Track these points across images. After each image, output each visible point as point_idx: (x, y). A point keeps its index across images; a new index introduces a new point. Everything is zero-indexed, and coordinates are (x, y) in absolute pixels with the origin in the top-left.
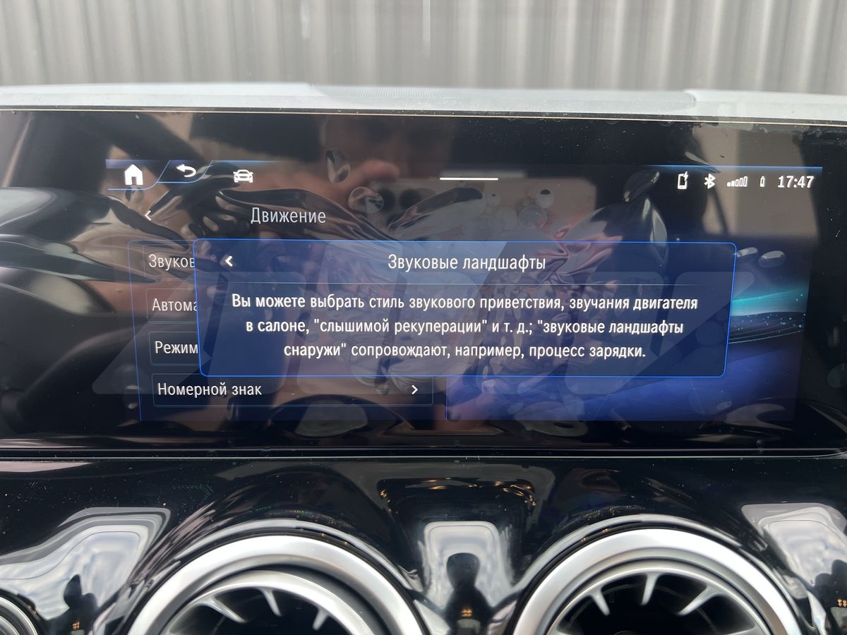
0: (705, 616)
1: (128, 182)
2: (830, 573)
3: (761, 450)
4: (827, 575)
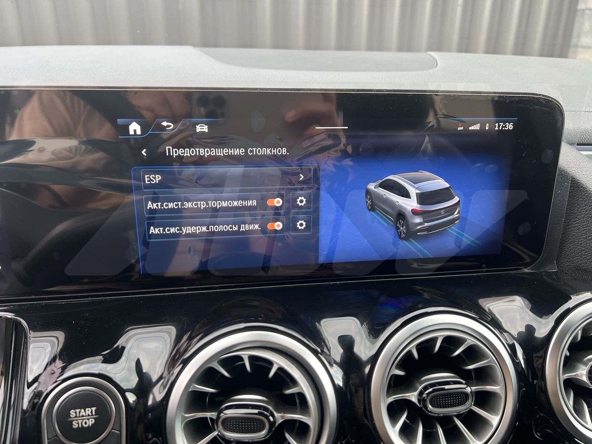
0: (463, 356)
1: (132, 132)
2: (524, 331)
3: (484, 270)
4: (522, 332)
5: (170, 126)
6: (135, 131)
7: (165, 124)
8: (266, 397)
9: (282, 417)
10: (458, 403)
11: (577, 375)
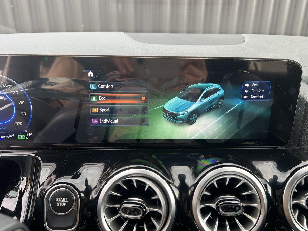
1: (89, 76)
4: (272, 179)
6: (91, 75)
9: (150, 210)
10: (235, 210)
11: (300, 202)
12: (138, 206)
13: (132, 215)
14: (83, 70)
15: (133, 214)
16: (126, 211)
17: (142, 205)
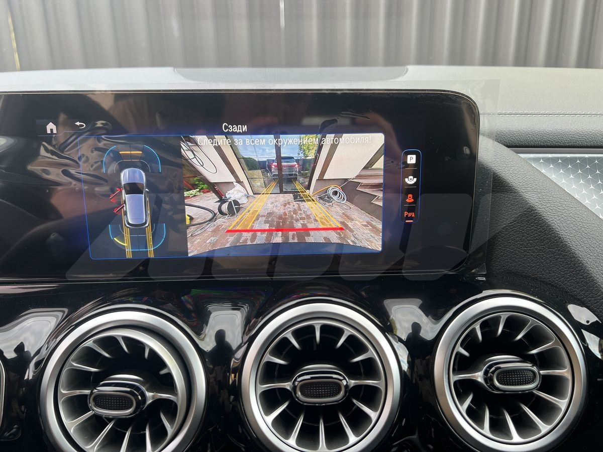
0: (347, 345)
1: (49, 132)
5: (83, 126)
6: (52, 130)
7: (78, 124)
8: (142, 378)
9: (153, 396)
10: (330, 394)
11: (474, 376)
12: (129, 389)
13: (114, 409)
14: (37, 120)
15: (117, 407)
16: (104, 401)
17: (138, 389)
